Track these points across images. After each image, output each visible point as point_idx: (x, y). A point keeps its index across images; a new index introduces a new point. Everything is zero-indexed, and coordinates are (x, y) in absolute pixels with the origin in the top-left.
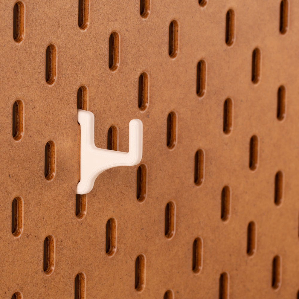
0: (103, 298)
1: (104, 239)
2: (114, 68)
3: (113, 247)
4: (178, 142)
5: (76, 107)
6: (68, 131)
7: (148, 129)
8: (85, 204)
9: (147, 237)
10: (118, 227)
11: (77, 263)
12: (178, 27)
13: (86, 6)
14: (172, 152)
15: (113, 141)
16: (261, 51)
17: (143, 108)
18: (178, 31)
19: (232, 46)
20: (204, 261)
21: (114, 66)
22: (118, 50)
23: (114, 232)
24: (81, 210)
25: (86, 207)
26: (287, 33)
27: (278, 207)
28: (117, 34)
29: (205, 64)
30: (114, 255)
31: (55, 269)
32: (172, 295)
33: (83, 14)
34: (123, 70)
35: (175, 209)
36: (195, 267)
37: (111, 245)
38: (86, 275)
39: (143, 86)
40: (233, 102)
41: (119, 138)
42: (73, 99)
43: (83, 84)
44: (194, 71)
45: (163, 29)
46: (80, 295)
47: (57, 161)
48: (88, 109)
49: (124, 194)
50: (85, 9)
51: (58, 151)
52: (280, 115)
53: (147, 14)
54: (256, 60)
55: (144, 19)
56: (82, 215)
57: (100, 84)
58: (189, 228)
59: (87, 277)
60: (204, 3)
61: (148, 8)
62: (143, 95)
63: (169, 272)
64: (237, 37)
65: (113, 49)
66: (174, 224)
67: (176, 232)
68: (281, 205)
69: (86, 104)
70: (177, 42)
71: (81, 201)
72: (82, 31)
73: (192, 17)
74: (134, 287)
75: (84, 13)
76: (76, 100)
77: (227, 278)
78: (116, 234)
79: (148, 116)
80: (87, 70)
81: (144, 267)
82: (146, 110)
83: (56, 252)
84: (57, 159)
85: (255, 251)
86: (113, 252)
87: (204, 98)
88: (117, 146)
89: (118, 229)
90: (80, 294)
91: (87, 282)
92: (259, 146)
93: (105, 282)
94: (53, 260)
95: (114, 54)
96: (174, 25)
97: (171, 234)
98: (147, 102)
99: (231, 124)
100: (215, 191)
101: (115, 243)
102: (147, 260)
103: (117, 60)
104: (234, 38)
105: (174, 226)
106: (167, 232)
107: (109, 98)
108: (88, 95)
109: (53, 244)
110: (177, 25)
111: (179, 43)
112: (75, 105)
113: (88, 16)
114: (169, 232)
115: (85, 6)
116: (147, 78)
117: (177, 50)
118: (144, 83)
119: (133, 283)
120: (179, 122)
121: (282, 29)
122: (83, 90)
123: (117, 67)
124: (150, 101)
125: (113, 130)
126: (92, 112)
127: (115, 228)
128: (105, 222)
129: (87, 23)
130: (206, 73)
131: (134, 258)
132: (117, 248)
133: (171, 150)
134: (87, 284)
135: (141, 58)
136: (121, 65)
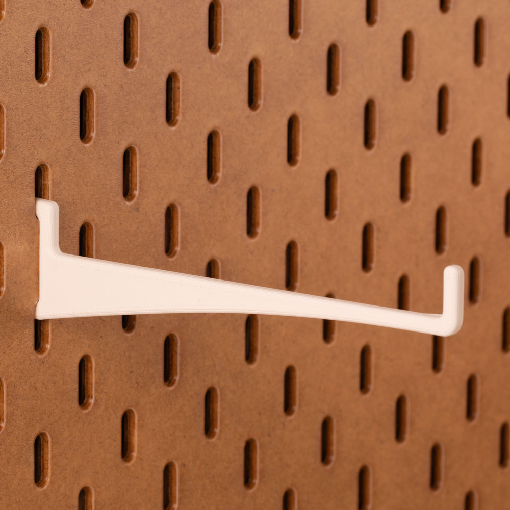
0: (75, 470)
1: (76, 386)
2: (88, 140)
3: (89, 397)
4: (182, 248)
5: (34, 194)
6: (23, 229)
7: (138, 228)
8: (48, 334)
9: (138, 384)
10: (96, 369)
11: (37, 418)
12: (179, 82)
13: (46, 49)
14: (173, 261)
15: (88, 245)
16: (301, 120)
17: (129, 197)
18: (179, 88)
19: (258, 111)
20: (221, 421)
21: (88, 137)
22: (93, 113)
23: (91, 375)
24: (42, 342)
25: (50, 337)
26: (338, 94)
27: (329, 346)
28: (91, 91)
29: (219, 137)
30: (90, 408)
31: (6, 426)
32: (175, 470)
33: (43, 62)
34: (101, 143)
35: (179, 344)
36: (209, 430)
37: (86, 395)
38: (51, 436)
39: (130, 166)
40: (261, 191)
41: (96, 240)
42: (29, 183)
43: (43, 161)
44: (204, 146)
45: (157, 84)
46: (42, 466)
47: (7, 271)
48: (50, 198)
49: (104, 321)
50: (44, 55)
51: (8, 256)
52: (329, 211)
53: (135, 63)
54: (293, 133)
55: (129, 70)
56: (43, 350)
57: (67, 162)
58: (199, 372)
59: (52, 439)
60: (217, 48)
61: (136, 54)
62: (130, 179)
63: (171, 435)
64: (264, 98)
65: (86, 112)
66: (176, 366)
67: (180, 377)
68: (333, 343)
69: (47, 190)
70: (178, 104)
71: (42, 330)
72: (41, 85)
73: (200, 68)
74: (120, 456)
75: (43, 60)
76: (33, 184)
77: (255, 447)
78: (93, 378)
79: (137, 209)
80: (48, 141)
81: (134, 428)
82: (135, 200)
83: (7, 401)
84: (7, 268)
85: (296, 408)
86: (90, 404)
87: (218, 186)
88: (93, 252)
89: (96, 372)
90: (42, 464)
91: (52, 446)
92: (300, 257)
93: (77, 447)
94: (3, 413)
95: (87, 119)
96: (173, 80)
97: (173, 381)
98: (136, 190)
99: (258, 224)
100: (236, 320)
101: (92, 391)
102: (139, 417)
103: (92, 128)
104: (260, 99)
105: (176, 370)
106: (168, 377)
107: (81, 182)
108: (50, 177)
109: (3, 391)
110: (178, 80)
111: (181, 105)
112: (32, 191)
113: (49, 64)
114: (171, 378)
115: (44, 51)
116: (135, 154)
117: (178, 115)
118: (132, 162)
119: (119, 450)
120: (182, 219)
121: (331, 87)
122: (43, 170)
123: (92, 137)
124: (140, 188)
125: (87, 228)
126: (56, 201)
127: (92, 369)
128: (77, 361)
129: (48, 74)
130: (221, 149)
131: (120, 414)
132: (96, 398)
133: (171, 259)
134: (52, 449)
135: (126, 125)
136: (97, 134)
